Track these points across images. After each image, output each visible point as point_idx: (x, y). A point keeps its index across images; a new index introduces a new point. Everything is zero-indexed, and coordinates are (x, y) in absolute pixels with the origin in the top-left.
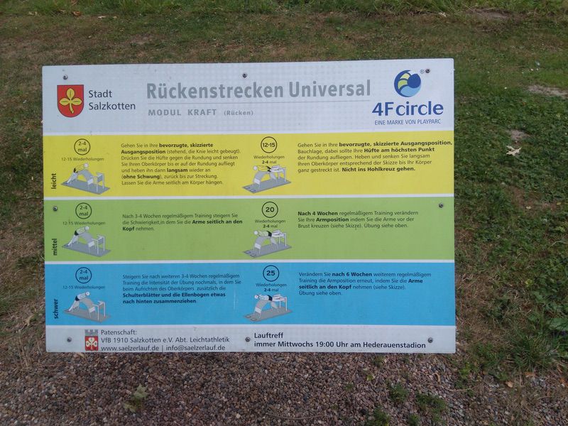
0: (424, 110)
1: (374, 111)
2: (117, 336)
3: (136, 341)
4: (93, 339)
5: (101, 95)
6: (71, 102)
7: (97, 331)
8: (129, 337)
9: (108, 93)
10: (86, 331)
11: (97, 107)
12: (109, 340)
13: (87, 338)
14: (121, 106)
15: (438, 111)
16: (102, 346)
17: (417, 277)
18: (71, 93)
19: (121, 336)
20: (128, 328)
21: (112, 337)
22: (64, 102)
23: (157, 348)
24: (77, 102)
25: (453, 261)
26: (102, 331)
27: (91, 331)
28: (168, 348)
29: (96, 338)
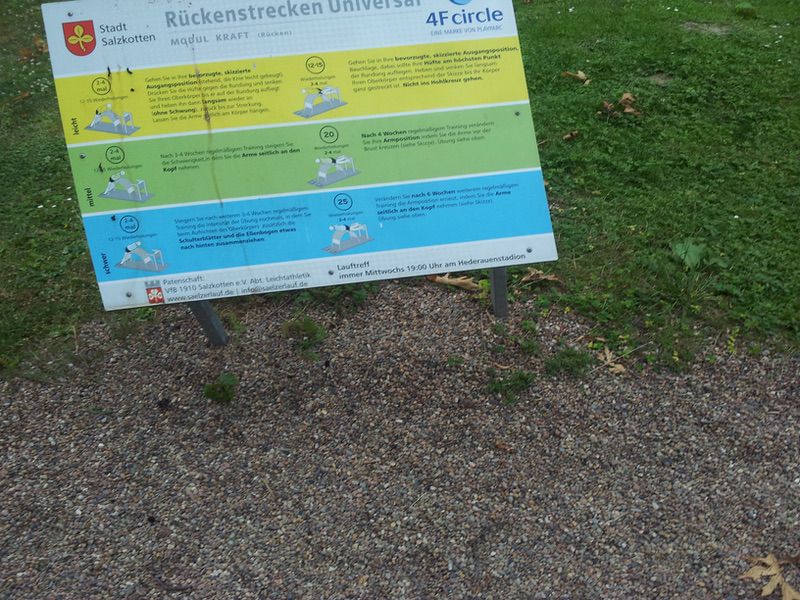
0: (483, 17)
1: (428, 22)
2: (183, 285)
3: (205, 287)
4: (156, 291)
5: (114, 29)
6: (81, 40)
7: (158, 282)
8: (196, 284)
9: (122, 27)
10: (146, 283)
11: (112, 42)
12: (175, 290)
13: (148, 291)
14: (139, 39)
15: (497, 18)
16: (169, 297)
17: (504, 188)
18: (79, 30)
19: (187, 285)
20: (194, 274)
21: (177, 286)
22: (73, 40)
23: (232, 292)
24: (88, 39)
25: (540, 168)
26: (165, 282)
27: (152, 282)
28: (244, 291)
29: (159, 289)
